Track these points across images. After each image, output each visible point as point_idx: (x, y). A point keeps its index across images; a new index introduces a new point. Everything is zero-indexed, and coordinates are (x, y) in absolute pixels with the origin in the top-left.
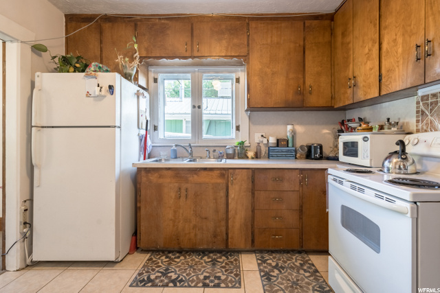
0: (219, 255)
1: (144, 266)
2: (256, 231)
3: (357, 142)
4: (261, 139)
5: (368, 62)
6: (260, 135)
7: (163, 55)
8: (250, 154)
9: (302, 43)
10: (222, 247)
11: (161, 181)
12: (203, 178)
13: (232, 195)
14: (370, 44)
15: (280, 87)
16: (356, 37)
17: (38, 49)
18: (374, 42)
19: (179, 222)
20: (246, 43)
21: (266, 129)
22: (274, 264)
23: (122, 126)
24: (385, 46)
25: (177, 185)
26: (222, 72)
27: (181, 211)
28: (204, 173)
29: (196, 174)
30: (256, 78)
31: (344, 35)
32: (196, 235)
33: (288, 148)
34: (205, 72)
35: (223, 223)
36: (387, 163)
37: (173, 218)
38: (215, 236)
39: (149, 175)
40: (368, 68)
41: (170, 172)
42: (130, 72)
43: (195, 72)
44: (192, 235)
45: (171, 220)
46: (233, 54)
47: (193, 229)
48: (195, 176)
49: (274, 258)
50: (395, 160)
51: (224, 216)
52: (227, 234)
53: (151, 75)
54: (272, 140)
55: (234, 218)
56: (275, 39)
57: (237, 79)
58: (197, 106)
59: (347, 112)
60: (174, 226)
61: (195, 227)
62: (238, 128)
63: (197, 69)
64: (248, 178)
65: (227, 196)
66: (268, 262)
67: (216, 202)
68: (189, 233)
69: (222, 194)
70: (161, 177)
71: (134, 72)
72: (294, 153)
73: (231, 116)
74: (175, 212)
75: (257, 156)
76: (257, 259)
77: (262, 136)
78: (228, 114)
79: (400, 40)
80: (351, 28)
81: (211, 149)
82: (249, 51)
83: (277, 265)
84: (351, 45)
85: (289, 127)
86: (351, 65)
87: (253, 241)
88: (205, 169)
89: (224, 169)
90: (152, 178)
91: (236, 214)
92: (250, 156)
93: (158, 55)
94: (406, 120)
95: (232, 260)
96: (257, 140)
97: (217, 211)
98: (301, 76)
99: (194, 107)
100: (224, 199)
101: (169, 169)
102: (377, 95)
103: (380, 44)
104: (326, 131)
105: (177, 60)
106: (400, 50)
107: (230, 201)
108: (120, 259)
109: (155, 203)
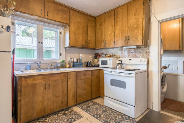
0: (64, 111)
2: (78, 96)
3: (107, 61)
4: (70, 59)
5: (110, 37)
6: (70, 57)
7: (27, 12)
9: (87, 24)
10: (65, 107)
11: (35, 82)
12: (56, 78)
13: (69, 83)
14: (111, 32)
15: (81, 40)
16: (106, 28)
18: (112, 32)
19: (45, 102)
20: (69, 18)
21: (72, 55)
22: (86, 106)
24: (116, 34)
25: (44, 83)
26: (53, 28)
27: (46, 96)
28: (57, 75)
29: (54, 76)
30: (73, 34)
31: (100, 25)
32: (53, 106)
33: (80, 63)
34: (45, 26)
35: (66, 97)
36: (118, 66)
37: (42, 100)
38: (62, 103)
39: (27, 80)
40: (110, 39)
41: (40, 77)
44: (52, 106)
45: (41, 101)
46: (64, 22)
47: (52, 103)
48: (53, 77)
49: (84, 105)
50: (119, 65)
51: (66, 93)
52: (67, 101)
54: (75, 60)
55: (70, 93)
56: (79, 20)
57: (60, 32)
58: (40, 42)
59: (96, 50)
60: (42, 104)
61: (53, 102)
62: (60, 54)
63: (40, 23)
64: (75, 75)
65: (67, 84)
66: (84, 106)
67: (63, 88)
68: (50, 106)
69: (65, 84)
70: (34, 80)
72: (82, 65)
73: (55, 49)
74: (43, 97)
75: (70, 67)
76: (79, 107)
78: (54, 48)
79: (121, 34)
80: (104, 24)
81: (50, 64)
82: (70, 22)
83: (87, 106)
84: (103, 30)
85: (81, 55)
86: (103, 36)
87: (77, 101)
88: (58, 73)
89: (66, 73)
90: (28, 81)
91: (71, 91)
93: (24, 11)
94: (117, 54)
95: (71, 111)
96: (68, 60)
97: (63, 92)
98: (87, 36)
99: (39, 43)
100: (66, 86)
101: (40, 75)
102: (113, 47)
103: (114, 33)
104: (90, 57)
105: (27, 15)
106: (121, 36)
107: (68, 86)
109: (31, 95)
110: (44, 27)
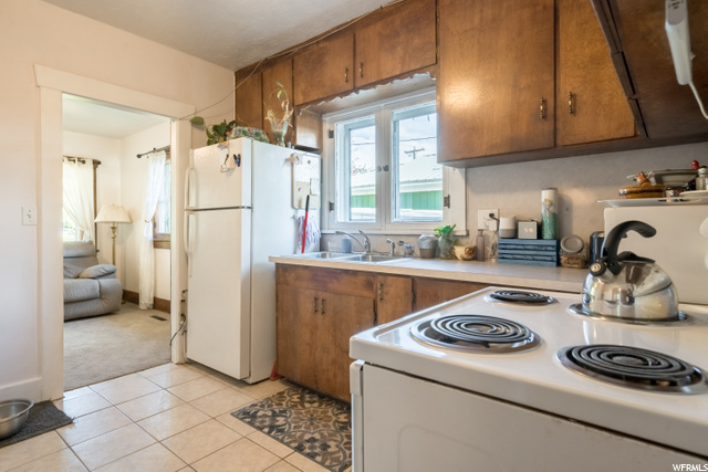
1: (268, 399)
4: (488, 222)
6: (487, 213)
8: (460, 251)
12: (344, 285)
13: (382, 320)
17: (197, 122)
19: (316, 350)
23: (255, 207)
25: (313, 292)
27: (319, 334)
28: (346, 278)
29: (336, 278)
33: (540, 242)
34: (394, 108)
37: (310, 342)
41: (307, 271)
42: (280, 131)
43: (380, 109)
44: (331, 374)
45: (308, 344)
46: (413, 67)
47: (332, 364)
48: (335, 282)
53: (326, 127)
54: (507, 224)
56: (489, 14)
58: (382, 167)
60: (311, 354)
61: (334, 362)
62: (447, 202)
63: (382, 105)
65: (375, 321)
68: (328, 370)
69: (368, 315)
71: (284, 132)
72: (555, 253)
75: (475, 255)
77: (492, 215)
82: (439, 53)
85: (543, 195)
88: (347, 272)
89: (371, 273)
92: (459, 257)
96: (479, 225)
98: (548, 77)
108: (251, 381)
110: (396, 112)
